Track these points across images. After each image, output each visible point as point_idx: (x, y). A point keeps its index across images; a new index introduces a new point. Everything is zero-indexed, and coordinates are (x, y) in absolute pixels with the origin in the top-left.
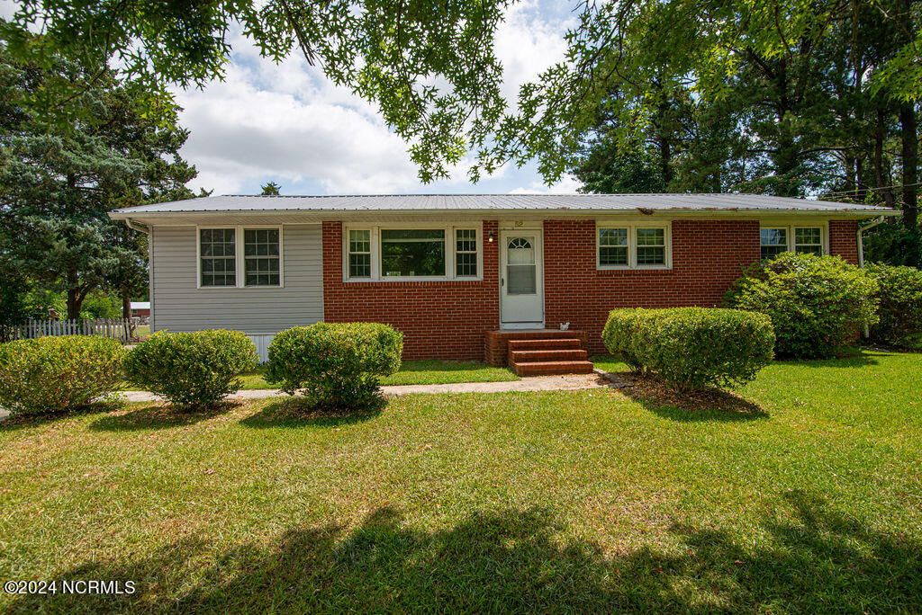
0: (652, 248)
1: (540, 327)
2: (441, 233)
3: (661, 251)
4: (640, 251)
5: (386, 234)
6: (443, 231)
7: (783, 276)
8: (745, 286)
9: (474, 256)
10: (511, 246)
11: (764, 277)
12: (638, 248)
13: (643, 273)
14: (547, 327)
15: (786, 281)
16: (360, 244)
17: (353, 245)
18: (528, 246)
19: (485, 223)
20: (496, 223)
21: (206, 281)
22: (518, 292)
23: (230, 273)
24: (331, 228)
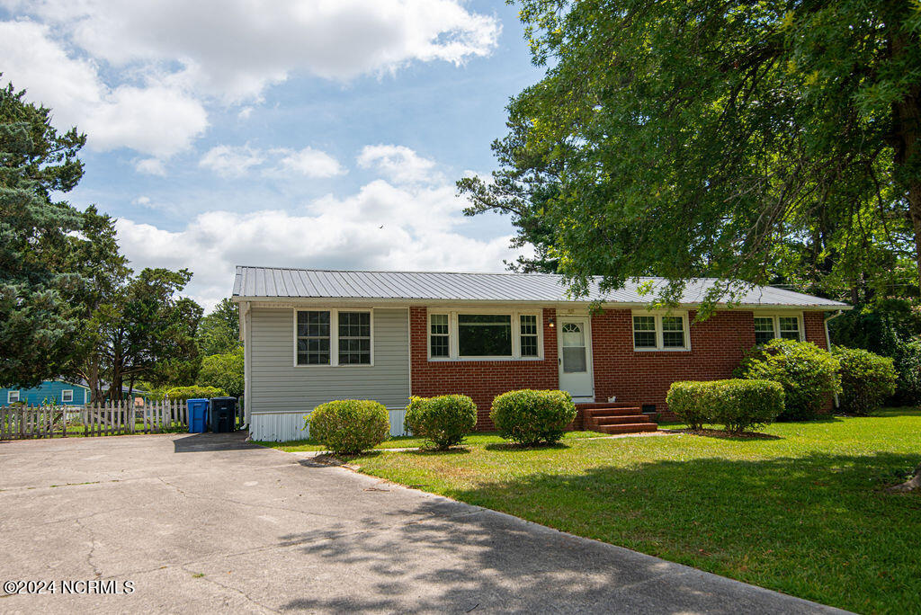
0: (674, 333)
1: (591, 401)
2: (508, 318)
3: (681, 335)
4: (665, 335)
5: (462, 318)
6: (509, 316)
7: (776, 358)
8: (750, 365)
9: (534, 339)
10: (564, 330)
11: (763, 359)
12: (664, 333)
13: (670, 354)
14: (596, 400)
15: (779, 361)
16: (440, 327)
17: (433, 327)
18: (577, 330)
19: (545, 310)
20: (554, 310)
21: (301, 360)
22: (572, 371)
23: (324, 352)
24: (418, 313)
